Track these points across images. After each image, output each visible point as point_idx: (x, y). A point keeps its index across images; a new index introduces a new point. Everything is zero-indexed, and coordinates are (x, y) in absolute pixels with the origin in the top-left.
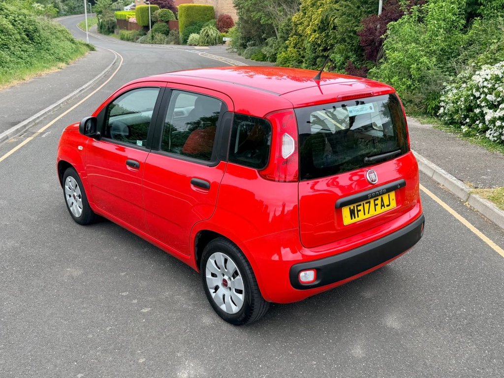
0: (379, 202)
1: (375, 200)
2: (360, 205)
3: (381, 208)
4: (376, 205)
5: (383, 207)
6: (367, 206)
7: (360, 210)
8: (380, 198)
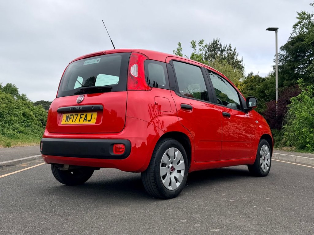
0: (83, 117)
1: (81, 115)
2: (72, 115)
3: (84, 121)
4: (81, 118)
5: (85, 121)
6: (75, 117)
7: (71, 118)
8: (85, 114)
